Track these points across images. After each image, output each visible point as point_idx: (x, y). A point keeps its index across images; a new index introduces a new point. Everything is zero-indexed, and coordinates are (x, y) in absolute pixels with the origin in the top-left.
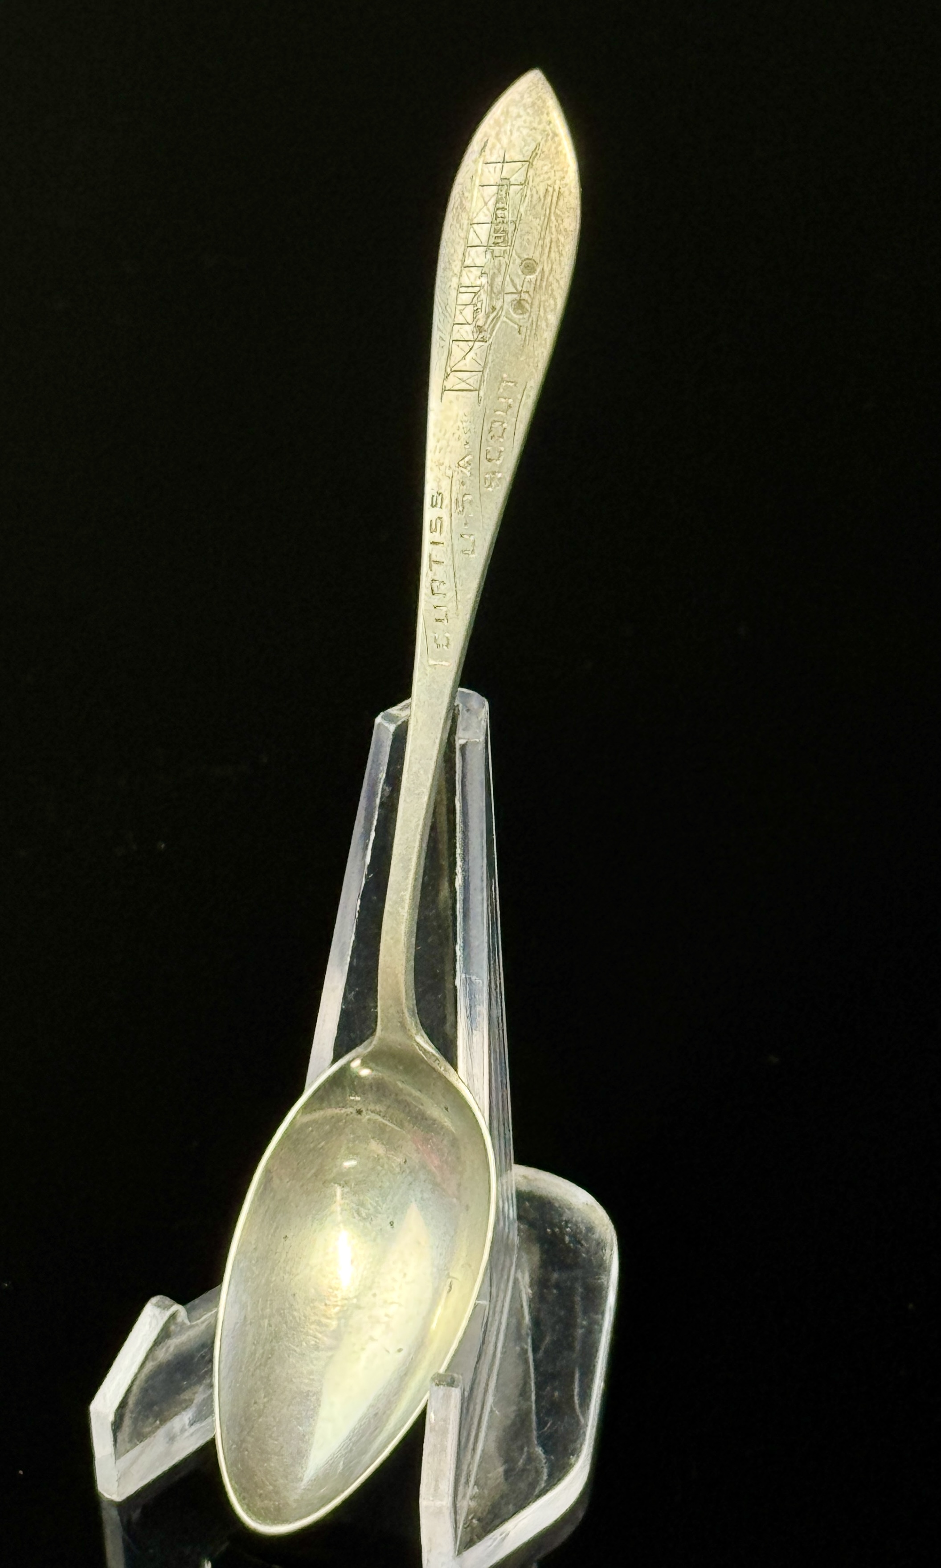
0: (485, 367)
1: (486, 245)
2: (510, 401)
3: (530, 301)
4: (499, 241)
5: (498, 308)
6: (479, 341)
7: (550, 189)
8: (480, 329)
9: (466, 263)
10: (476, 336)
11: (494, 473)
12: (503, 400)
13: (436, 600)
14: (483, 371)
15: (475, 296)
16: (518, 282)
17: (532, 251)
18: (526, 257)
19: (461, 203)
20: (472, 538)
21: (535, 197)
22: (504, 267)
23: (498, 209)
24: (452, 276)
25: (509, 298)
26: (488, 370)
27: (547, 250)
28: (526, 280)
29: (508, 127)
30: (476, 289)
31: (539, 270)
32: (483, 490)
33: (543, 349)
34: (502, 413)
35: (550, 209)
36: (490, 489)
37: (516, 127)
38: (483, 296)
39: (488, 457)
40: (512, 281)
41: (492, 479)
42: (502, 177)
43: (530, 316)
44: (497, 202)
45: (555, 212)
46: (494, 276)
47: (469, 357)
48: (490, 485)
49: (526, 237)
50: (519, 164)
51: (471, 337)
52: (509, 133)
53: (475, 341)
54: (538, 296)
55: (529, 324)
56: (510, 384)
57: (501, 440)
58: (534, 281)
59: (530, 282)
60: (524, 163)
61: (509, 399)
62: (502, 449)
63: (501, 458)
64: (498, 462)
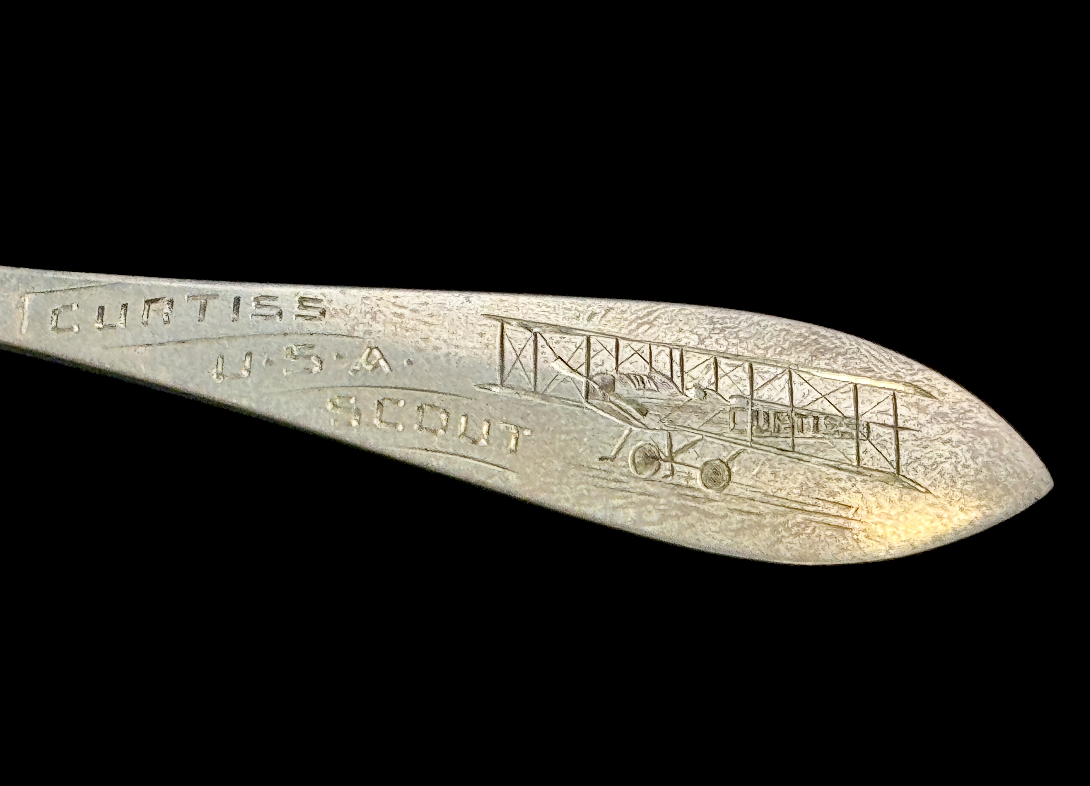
0: (545, 397)
1: (755, 396)
2: (483, 442)
3: (656, 477)
4: (761, 422)
5: (646, 420)
6: (588, 385)
7: (850, 514)
8: (609, 386)
9: (723, 362)
10: (596, 379)
11: (358, 412)
12: (485, 428)
13: (138, 307)
14: (535, 392)
15: (667, 377)
16: (689, 457)
17: (744, 481)
18: (734, 470)
19: (826, 350)
20: (245, 373)
21: (834, 486)
22: (715, 430)
23: (817, 418)
24: (699, 336)
25: (663, 442)
26: (538, 401)
27: (745, 507)
28: (693, 471)
29: (955, 436)
30: (678, 381)
31: (711, 492)
32: (329, 392)
33: (572, 501)
34: (462, 429)
35: (816, 512)
36: (330, 406)
37: (957, 450)
38: (664, 393)
39: (386, 403)
40: (693, 444)
41: (348, 409)
42: (872, 426)
43: (629, 475)
44: (827, 416)
45: (811, 521)
46: (698, 411)
47: (558, 366)
48: (335, 405)
49: (766, 468)
50: (893, 457)
51: (594, 370)
52: (945, 437)
53: (587, 377)
54: (666, 491)
55: (616, 475)
56: (513, 442)
57: (416, 427)
58: (691, 483)
59: (689, 477)
60: (895, 464)
61: (488, 441)
62: (400, 428)
63: (383, 426)
64: (376, 422)
